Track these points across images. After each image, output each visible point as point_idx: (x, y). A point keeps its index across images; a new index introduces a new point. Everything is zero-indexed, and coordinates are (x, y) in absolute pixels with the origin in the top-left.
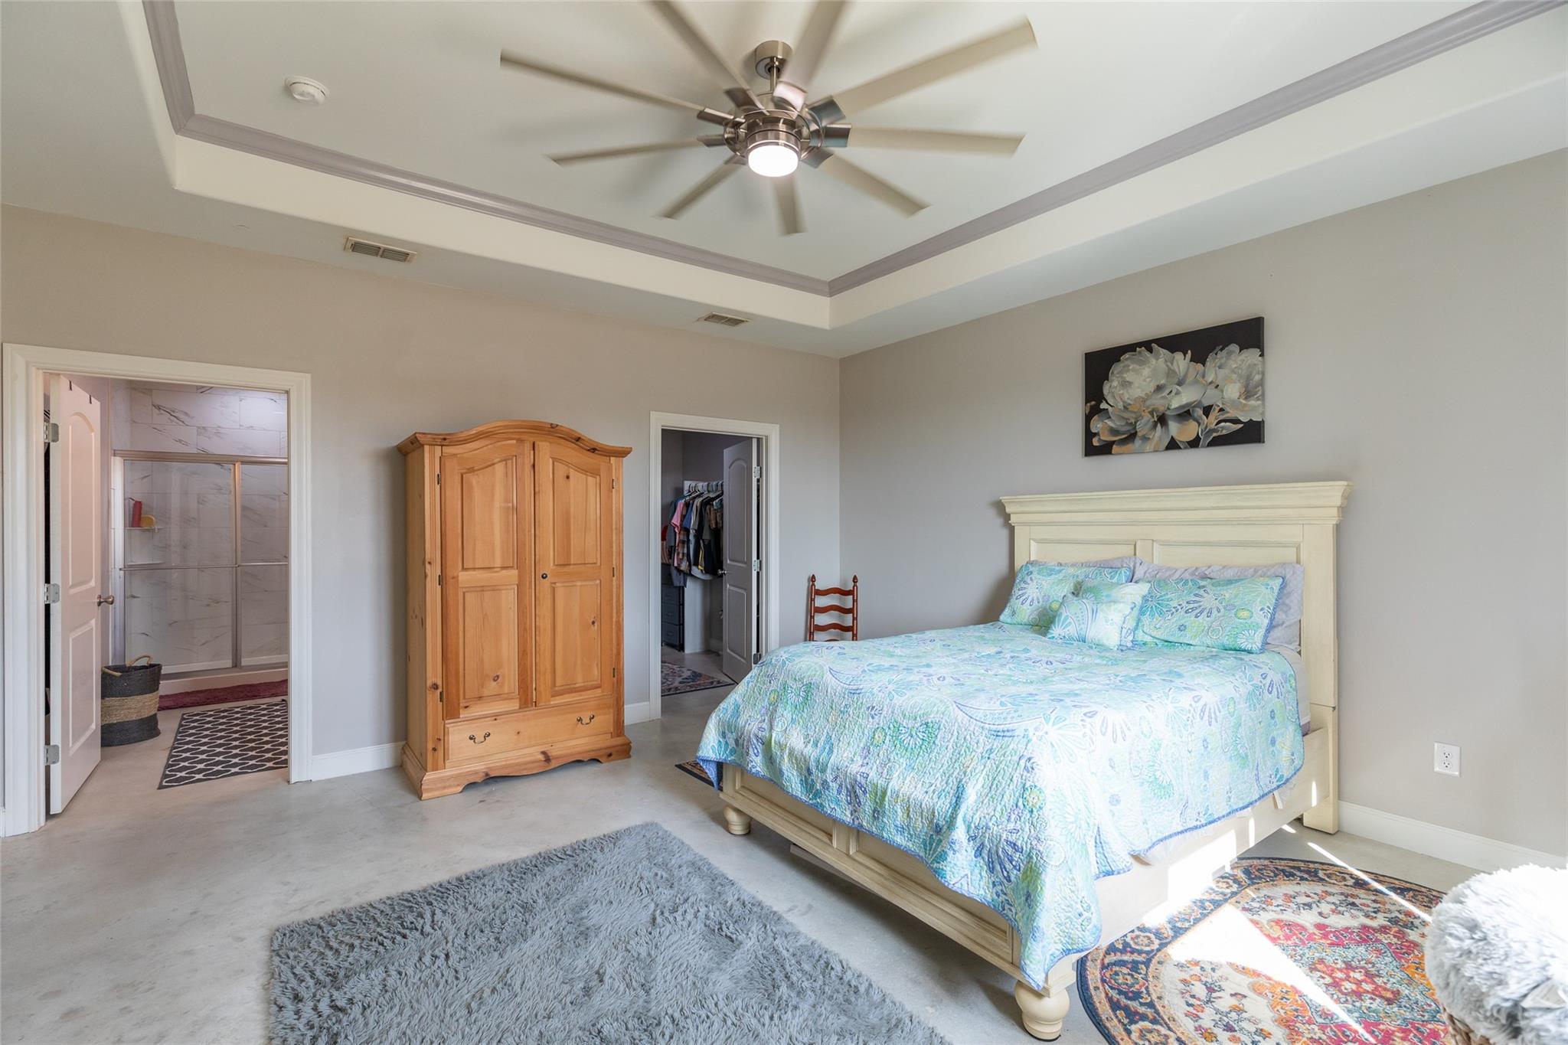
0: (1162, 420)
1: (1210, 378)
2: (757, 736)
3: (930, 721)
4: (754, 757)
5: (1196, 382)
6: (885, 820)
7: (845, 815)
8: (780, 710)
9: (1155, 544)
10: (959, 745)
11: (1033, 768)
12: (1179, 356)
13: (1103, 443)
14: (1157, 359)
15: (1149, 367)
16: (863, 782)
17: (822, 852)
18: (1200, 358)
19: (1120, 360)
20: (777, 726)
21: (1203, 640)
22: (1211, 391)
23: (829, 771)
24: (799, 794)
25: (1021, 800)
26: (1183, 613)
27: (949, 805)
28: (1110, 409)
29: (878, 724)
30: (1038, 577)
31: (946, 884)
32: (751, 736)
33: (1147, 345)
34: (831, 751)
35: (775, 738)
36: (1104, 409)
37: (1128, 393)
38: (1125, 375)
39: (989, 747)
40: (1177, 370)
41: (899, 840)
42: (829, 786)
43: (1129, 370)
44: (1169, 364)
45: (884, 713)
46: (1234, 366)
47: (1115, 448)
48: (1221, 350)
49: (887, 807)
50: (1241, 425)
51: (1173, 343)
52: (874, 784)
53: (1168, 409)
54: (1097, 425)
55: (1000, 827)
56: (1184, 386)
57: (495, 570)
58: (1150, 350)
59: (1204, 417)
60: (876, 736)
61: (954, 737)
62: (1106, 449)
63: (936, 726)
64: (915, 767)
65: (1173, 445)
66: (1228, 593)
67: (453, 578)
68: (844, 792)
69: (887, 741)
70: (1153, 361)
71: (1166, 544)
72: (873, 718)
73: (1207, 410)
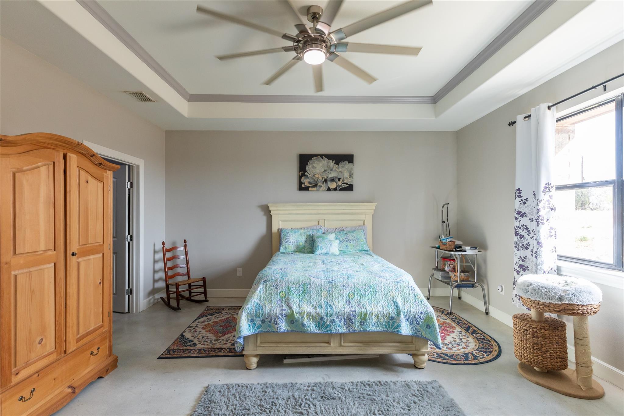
0: (326, 181)
1: (340, 170)
2: (282, 315)
3: (371, 284)
4: (281, 324)
5: (335, 170)
6: (368, 324)
7: (344, 329)
8: (291, 299)
9: (325, 221)
10: (385, 289)
11: (414, 289)
12: (331, 161)
13: (306, 186)
14: (324, 161)
15: (322, 163)
16: (354, 313)
17: (323, 351)
18: (337, 163)
19: (312, 159)
20: (294, 306)
21: (354, 249)
22: (340, 174)
23: (334, 315)
24: (315, 330)
25: (416, 299)
26: (345, 242)
27: (394, 309)
28: (308, 175)
29: (349, 291)
30: (291, 234)
31: (402, 334)
32: (278, 315)
33: (321, 156)
34: (331, 307)
35: (295, 311)
36: (306, 175)
37: (315, 171)
38: (314, 165)
39: (397, 287)
40: (330, 165)
41: (373, 329)
42: (335, 321)
43: (315, 163)
44: (328, 163)
45: (350, 286)
46: (347, 167)
47: (310, 189)
48: (343, 162)
49: (368, 319)
50: (348, 185)
51: (330, 157)
52: (360, 312)
53: (328, 177)
54: (303, 179)
55: (415, 309)
56: (332, 171)
57: (39, 253)
58: (322, 158)
59: (338, 181)
60: (350, 296)
61: (383, 287)
62: (307, 189)
63: (375, 286)
64: (372, 301)
65: (329, 189)
66: (355, 234)
67: (6, 263)
68: (343, 320)
69: (356, 296)
70: (323, 162)
71: (329, 221)
72: (345, 289)
73: (339, 180)
